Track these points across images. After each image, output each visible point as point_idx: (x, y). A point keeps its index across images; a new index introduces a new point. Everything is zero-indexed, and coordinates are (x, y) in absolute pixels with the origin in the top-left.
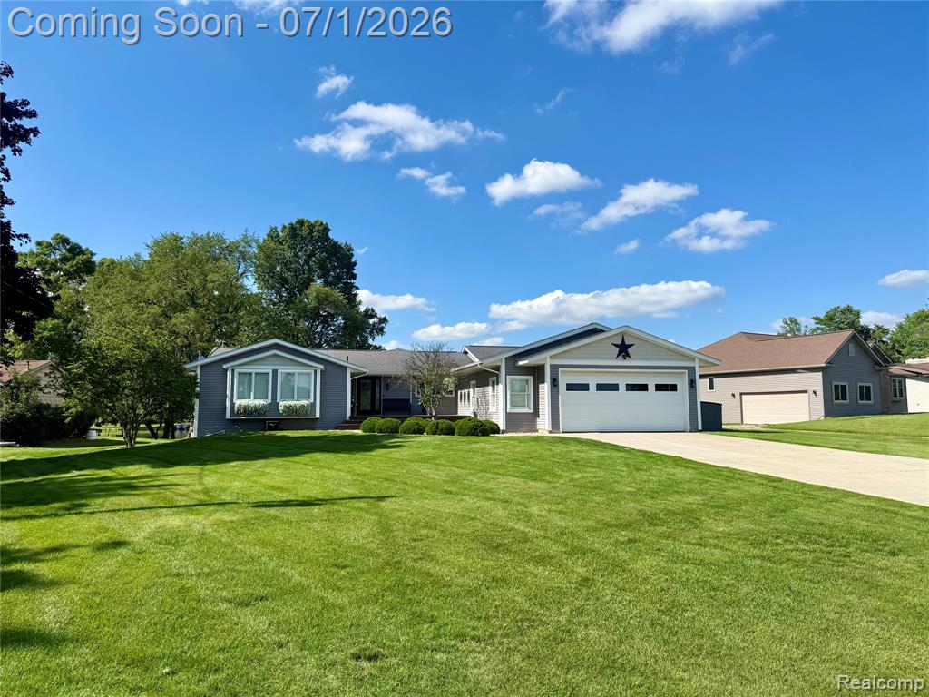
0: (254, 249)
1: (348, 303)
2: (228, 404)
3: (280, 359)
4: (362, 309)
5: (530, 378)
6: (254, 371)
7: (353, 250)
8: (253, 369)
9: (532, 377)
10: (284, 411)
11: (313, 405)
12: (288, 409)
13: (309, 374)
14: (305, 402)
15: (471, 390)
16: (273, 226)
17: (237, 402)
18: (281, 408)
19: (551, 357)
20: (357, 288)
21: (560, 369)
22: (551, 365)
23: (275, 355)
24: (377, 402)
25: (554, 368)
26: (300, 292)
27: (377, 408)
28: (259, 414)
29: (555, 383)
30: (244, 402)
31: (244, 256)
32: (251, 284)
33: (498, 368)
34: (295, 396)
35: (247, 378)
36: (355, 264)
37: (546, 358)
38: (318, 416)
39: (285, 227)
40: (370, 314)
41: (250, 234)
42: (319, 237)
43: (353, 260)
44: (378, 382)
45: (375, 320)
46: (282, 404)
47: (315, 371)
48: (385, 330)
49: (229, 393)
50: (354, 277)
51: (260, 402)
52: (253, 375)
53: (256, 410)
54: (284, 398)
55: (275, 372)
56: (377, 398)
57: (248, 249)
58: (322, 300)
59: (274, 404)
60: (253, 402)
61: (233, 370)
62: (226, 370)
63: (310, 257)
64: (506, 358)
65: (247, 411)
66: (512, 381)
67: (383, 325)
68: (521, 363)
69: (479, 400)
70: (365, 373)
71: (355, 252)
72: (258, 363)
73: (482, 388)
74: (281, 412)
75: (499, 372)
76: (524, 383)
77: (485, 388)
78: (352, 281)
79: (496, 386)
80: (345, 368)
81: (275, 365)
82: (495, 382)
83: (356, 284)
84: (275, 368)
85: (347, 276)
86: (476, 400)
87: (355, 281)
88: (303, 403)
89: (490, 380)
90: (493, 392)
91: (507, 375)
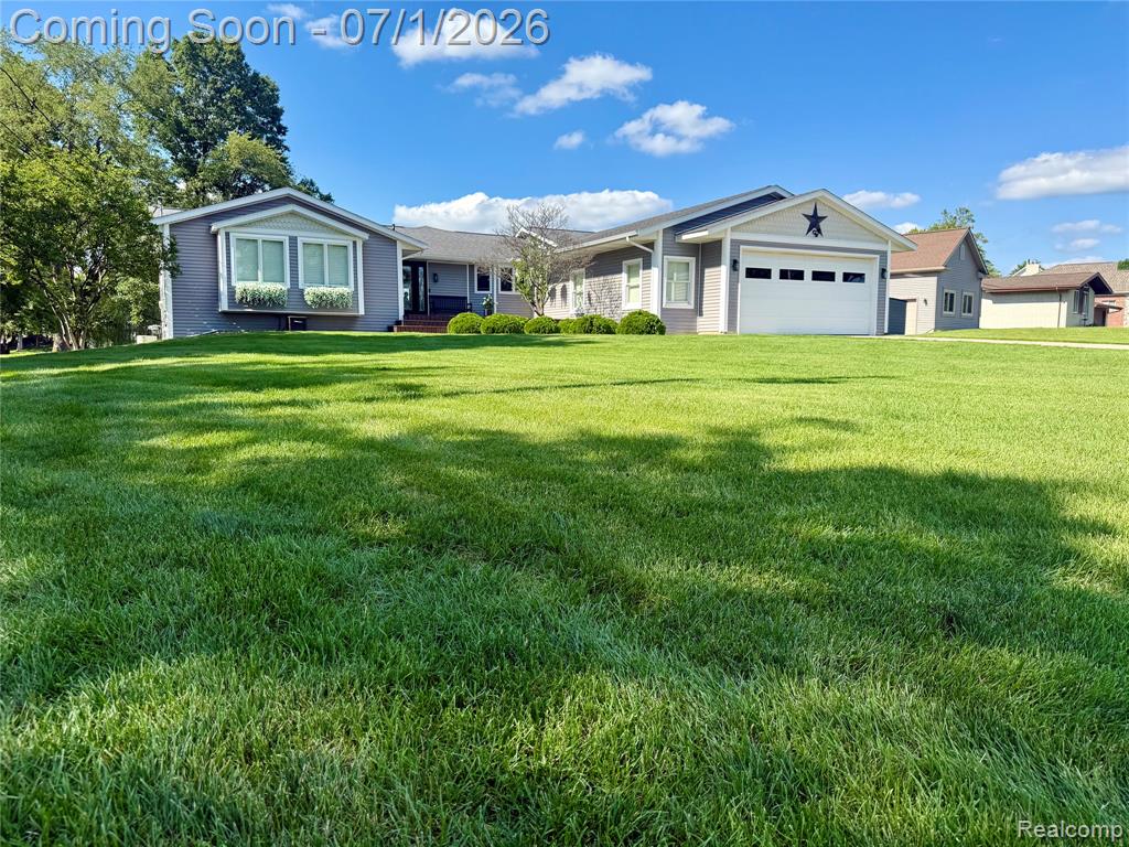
2: (223, 287)
3: (301, 220)
5: (692, 260)
6: (260, 238)
8: (259, 234)
9: (694, 259)
10: (313, 302)
11: (355, 294)
12: (321, 301)
13: (346, 247)
14: (343, 290)
15: (570, 285)
17: (239, 286)
18: (307, 298)
19: (733, 229)
21: (742, 247)
22: (732, 241)
23: (293, 214)
24: (422, 300)
25: (736, 244)
27: (422, 309)
28: (276, 305)
29: (734, 264)
30: (251, 285)
33: (651, 245)
34: (327, 281)
35: (249, 247)
36: (281, 111)
37: (726, 230)
38: (362, 312)
42: (233, 61)
43: (278, 105)
47: (355, 243)
49: (222, 270)
50: (282, 130)
51: (275, 287)
52: (260, 243)
53: (273, 300)
54: (310, 282)
55: (293, 240)
56: (421, 293)
59: (296, 291)
60: (263, 286)
61: (227, 234)
62: (215, 235)
63: (219, 92)
64: (664, 230)
65: (257, 300)
66: (670, 263)
68: (686, 237)
69: (593, 296)
70: (422, 250)
71: (280, 94)
72: (266, 224)
73: (602, 278)
74: (309, 303)
75: (653, 249)
76: (684, 266)
77: (610, 277)
78: (279, 137)
79: (641, 271)
80: (393, 242)
81: (293, 229)
82: (638, 266)
83: (285, 143)
84: (294, 234)
85: (271, 128)
86: (585, 296)
87: (284, 137)
88: (341, 291)
89: (624, 262)
90: (629, 281)
91: (663, 254)
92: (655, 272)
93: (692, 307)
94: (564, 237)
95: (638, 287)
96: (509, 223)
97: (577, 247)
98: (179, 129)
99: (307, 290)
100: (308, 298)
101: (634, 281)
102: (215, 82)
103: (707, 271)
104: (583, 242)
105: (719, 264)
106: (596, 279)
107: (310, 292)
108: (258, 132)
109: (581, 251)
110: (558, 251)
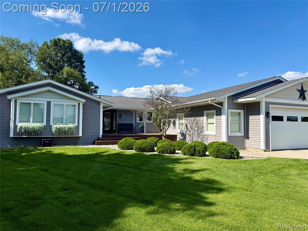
0: (36, 49)
1: (82, 78)
2: (12, 126)
3: (53, 94)
4: (87, 82)
5: (242, 112)
7: (83, 55)
8: (32, 101)
9: (243, 111)
10: (56, 132)
11: (78, 127)
12: (59, 130)
13: (75, 106)
14: (71, 125)
15: (177, 119)
16: (45, 41)
17: (19, 125)
19: (266, 97)
20: (85, 72)
21: (270, 106)
22: (266, 102)
23: (49, 91)
24: (114, 126)
25: (268, 104)
26: (58, 71)
27: (114, 129)
28: (36, 134)
29: (267, 114)
30: (24, 125)
31: (30, 51)
32: (34, 66)
33: (221, 104)
34: (64, 121)
35: (27, 107)
36: (84, 61)
38: (81, 135)
39: (51, 40)
40: (91, 84)
41: (34, 41)
42: (68, 46)
43: (83, 60)
44: (114, 113)
45: (93, 87)
46: (54, 127)
47: (79, 104)
48: (97, 92)
49: (12, 117)
50: (84, 67)
51: (37, 125)
52: (32, 105)
53: (35, 131)
54: (55, 122)
55: (49, 104)
56: (114, 123)
57: (33, 48)
58: (70, 75)
59: (48, 126)
60: (32, 125)
61: (16, 101)
62: (10, 100)
63: (64, 55)
64: (228, 97)
65: (27, 131)
66: (231, 113)
67: (97, 89)
68: (240, 100)
69: (189, 125)
70: (112, 106)
71: (84, 56)
72: (36, 96)
73: (193, 118)
74: (54, 132)
75: (222, 106)
76: (238, 114)
77: (197, 118)
78: (83, 69)
79: (215, 116)
80: (99, 103)
81: (49, 98)
82: (213, 114)
83: (84, 71)
84: (49, 100)
85: (80, 66)
86: (184, 125)
87: (84, 69)
88: (70, 126)
89: (205, 112)
90: (207, 121)
91: (228, 109)
92: (223, 118)
93: (243, 135)
94: (176, 100)
95: (213, 123)
96: (150, 94)
97: (181, 104)
98: (50, 66)
99: (54, 126)
100: (53, 130)
101: (210, 121)
102: (62, 52)
103: (250, 117)
104: (185, 102)
105: (259, 114)
106: (190, 118)
107: (55, 127)
108: (75, 67)
109: (184, 106)
110: (172, 106)
